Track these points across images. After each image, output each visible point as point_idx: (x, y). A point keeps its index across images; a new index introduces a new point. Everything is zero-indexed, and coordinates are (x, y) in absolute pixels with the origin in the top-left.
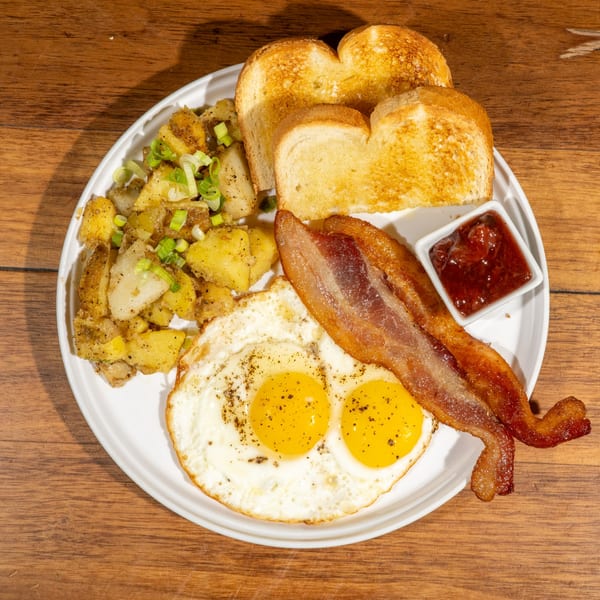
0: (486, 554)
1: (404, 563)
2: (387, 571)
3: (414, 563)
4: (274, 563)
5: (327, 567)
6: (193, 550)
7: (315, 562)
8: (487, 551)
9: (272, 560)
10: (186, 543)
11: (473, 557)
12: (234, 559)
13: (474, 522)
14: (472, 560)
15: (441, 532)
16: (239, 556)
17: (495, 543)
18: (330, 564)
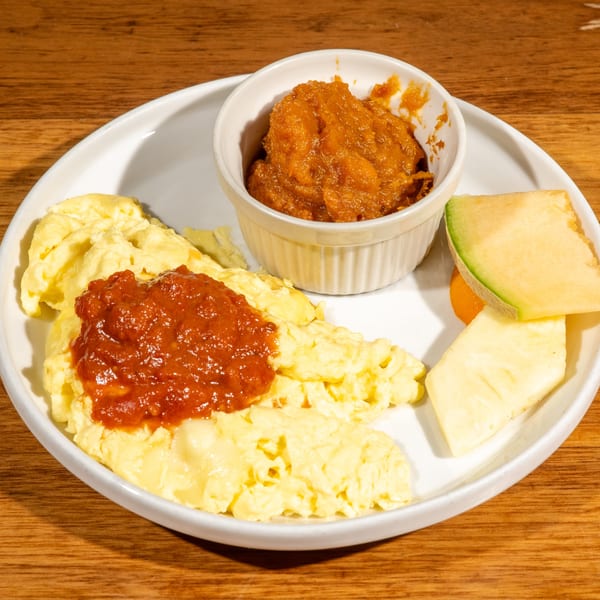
0: (554, 564)
1: (427, 582)
2: (400, 594)
3: (443, 582)
4: (218, 591)
5: (304, 592)
6: (89, 580)
7: (285, 587)
8: (556, 559)
9: (214, 587)
10: (77, 571)
11: (535, 569)
12: (155, 588)
13: (531, 523)
14: (534, 573)
15: (480, 538)
16: (161, 585)
17: (567, 549)
18: (308, 588)
